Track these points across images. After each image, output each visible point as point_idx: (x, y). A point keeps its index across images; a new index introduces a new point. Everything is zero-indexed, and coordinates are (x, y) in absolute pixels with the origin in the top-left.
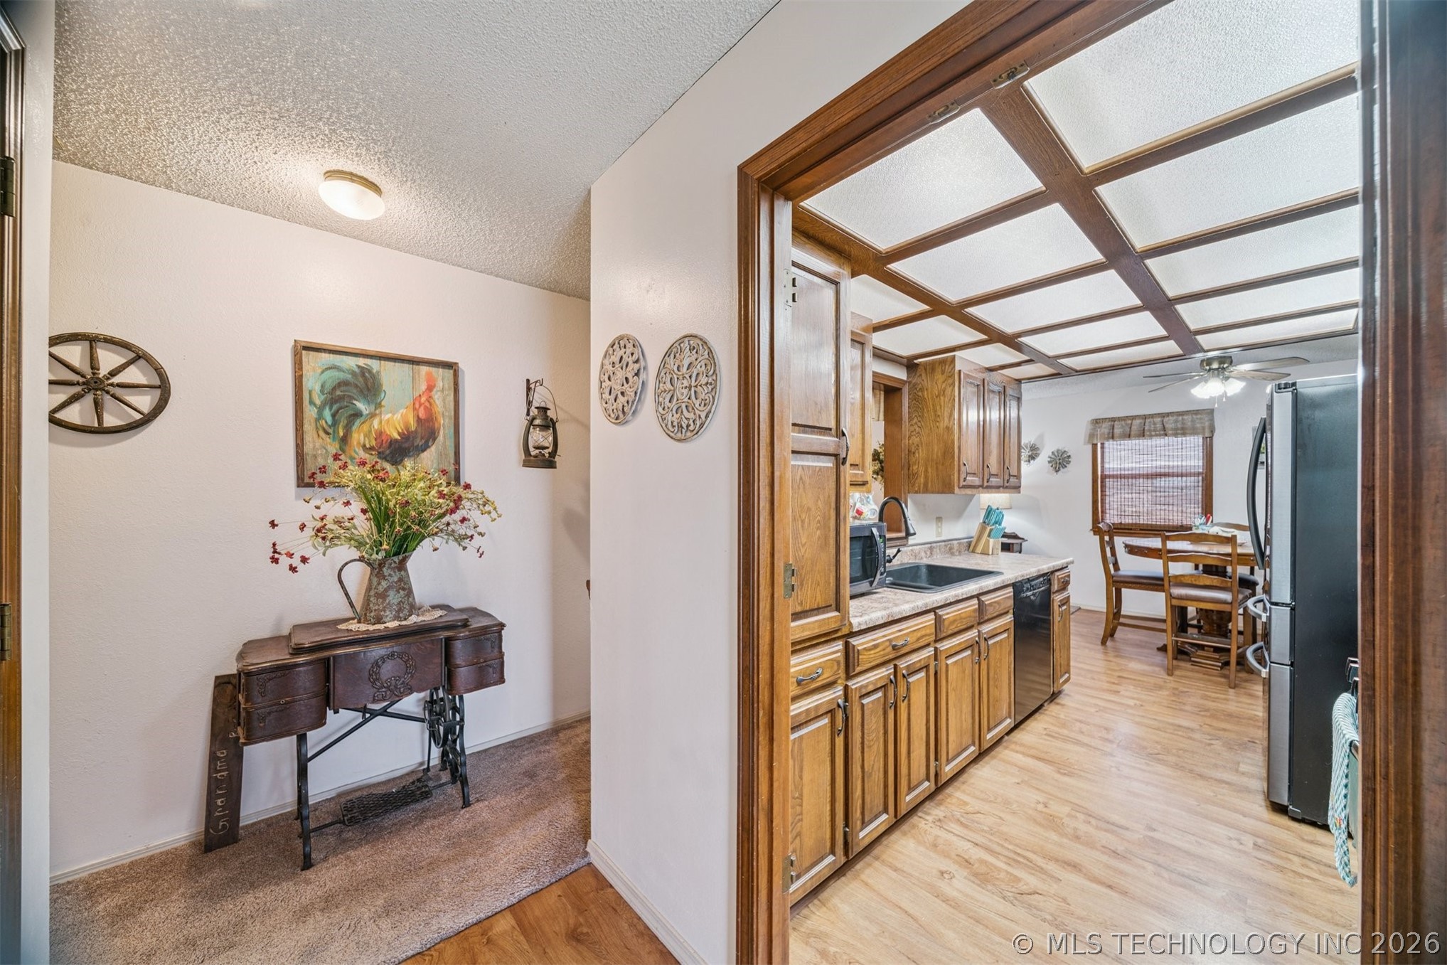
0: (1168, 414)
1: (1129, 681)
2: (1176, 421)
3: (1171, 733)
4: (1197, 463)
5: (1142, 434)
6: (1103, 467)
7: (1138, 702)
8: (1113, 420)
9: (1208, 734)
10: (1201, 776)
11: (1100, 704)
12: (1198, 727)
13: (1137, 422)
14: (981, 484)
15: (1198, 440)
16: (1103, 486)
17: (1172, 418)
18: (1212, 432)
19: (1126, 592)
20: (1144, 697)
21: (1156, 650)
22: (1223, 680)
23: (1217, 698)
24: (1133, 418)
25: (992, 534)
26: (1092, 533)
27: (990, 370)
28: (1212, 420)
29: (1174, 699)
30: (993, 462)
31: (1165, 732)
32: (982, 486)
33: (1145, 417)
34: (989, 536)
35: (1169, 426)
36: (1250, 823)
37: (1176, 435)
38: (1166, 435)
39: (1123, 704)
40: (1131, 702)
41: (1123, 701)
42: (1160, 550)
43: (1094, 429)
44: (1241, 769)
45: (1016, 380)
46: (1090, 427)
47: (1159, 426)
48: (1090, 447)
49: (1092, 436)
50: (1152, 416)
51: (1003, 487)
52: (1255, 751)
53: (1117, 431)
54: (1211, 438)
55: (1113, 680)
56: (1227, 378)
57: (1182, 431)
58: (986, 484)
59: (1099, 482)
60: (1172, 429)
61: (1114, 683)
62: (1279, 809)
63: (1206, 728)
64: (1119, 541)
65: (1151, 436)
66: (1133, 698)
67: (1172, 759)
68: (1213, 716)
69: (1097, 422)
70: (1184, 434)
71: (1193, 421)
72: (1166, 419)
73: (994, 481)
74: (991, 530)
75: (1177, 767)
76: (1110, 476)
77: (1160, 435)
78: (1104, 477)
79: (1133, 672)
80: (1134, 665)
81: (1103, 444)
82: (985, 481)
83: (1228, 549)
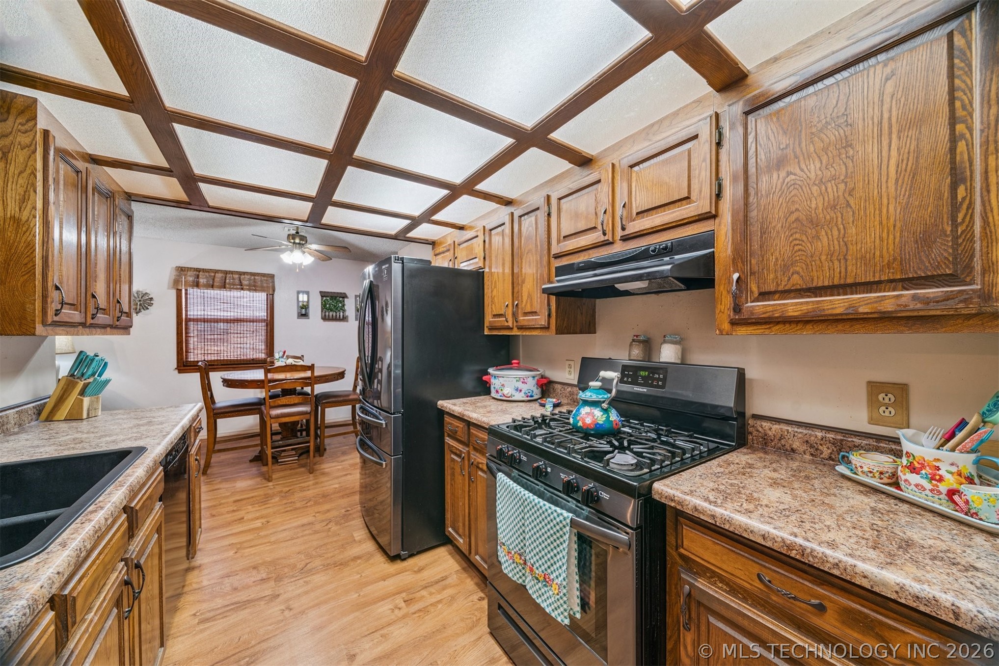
0: (244, 273)
1: (244, 502)
2: (250, 280)
3: (302, 536)
4: (263, 314)
5: (223, 286)
6: (186, 311)
7: (264, 520)
8: (198, 270)
9: (323, 521)
10: (343, 564)
11: (234, 541)
12: (314, 519)
13: (219, 275)
14: (83, 320)
15: (262, 296)
16: (186, 329)
17: (247, 277)
18: (274, 291)
19: (220, 421)
20: (264, 512)
21: (248, 464)
22: (303, 469)
23: (308, 486)
24: (216, 271)
25: (88, 391)
26: (177, 371)
27: (95, 160)
28: (273, 282)
29: (285, 501)
30: (100, 288)
31: (298, 538)
32: (83, 325)
33: (226, 272)
34: (82, 393)
35: (245, 282)
36: (390, 585)
37: (249, 290)
38: (242, 289)
39: (253, 529)
40: (258, 524)
41: (252, 526)
42: (262, 381)
43: (179, 276)
44: (357, 539)
45: (126, 193)
46: (174, 273)
47: (237, 281)
48: (173, 293)
49: (176, 282)
50: (232, 272)
51: (111, 326)
52: (354, 519)
53: (202, 281)
54: (273, 295)
55: (231, 508)
56: (304, 252)
57: (253, 288)
58: (89, 321)
59: (183, 324)
60: (247, 285)
61: (234, 511)
62: (394, 558)
63: (320, 517)
64: (216, 378)
65: (231, 289)
66: (257, 518)
67: (317, 562)
68: (317, 503)
69: (181, 270)
70: (256, 290)
71: (261, 281)
72: (242, 277)
73: (101, 318)
74: (86, 386)
75: (326, 567)
76: (194, 320)
77: (237, 289)
78: (188, 320)
79: (243, 491)
80: (241, 484)
81: (186, 290)
82: (89, 316)
83: (308, 374)
